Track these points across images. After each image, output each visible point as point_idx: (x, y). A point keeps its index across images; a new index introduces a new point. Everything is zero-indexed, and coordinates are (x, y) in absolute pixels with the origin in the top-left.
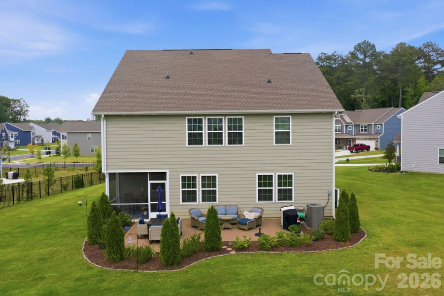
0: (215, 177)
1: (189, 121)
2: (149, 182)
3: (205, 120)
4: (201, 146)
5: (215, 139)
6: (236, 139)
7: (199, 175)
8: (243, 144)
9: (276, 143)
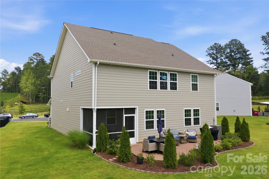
0: (163, 111)
1: (150, 72)
2: (124, 116)
3: (158, 73)
4: (156, 90)
5: (164, 86)
6: (174, 87)
7: (155, 110)
8: (178, 90)
9: (192, 90)
